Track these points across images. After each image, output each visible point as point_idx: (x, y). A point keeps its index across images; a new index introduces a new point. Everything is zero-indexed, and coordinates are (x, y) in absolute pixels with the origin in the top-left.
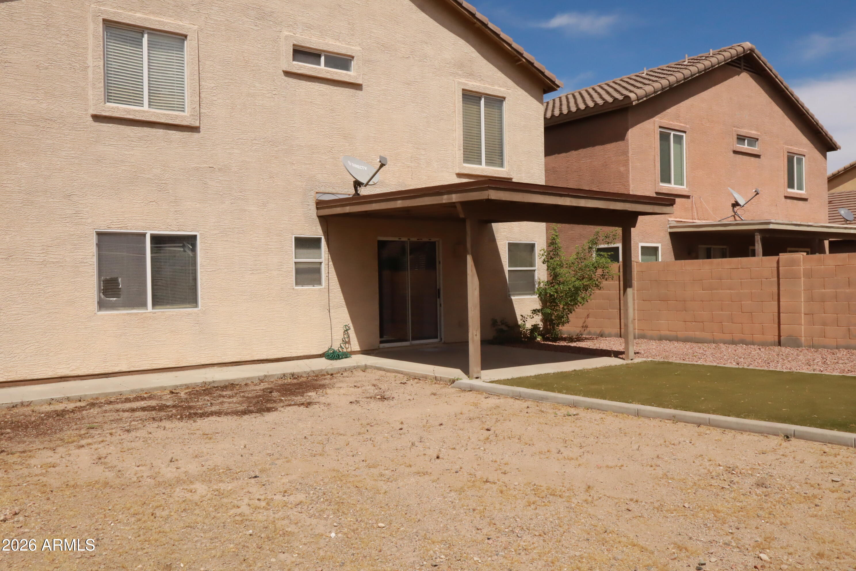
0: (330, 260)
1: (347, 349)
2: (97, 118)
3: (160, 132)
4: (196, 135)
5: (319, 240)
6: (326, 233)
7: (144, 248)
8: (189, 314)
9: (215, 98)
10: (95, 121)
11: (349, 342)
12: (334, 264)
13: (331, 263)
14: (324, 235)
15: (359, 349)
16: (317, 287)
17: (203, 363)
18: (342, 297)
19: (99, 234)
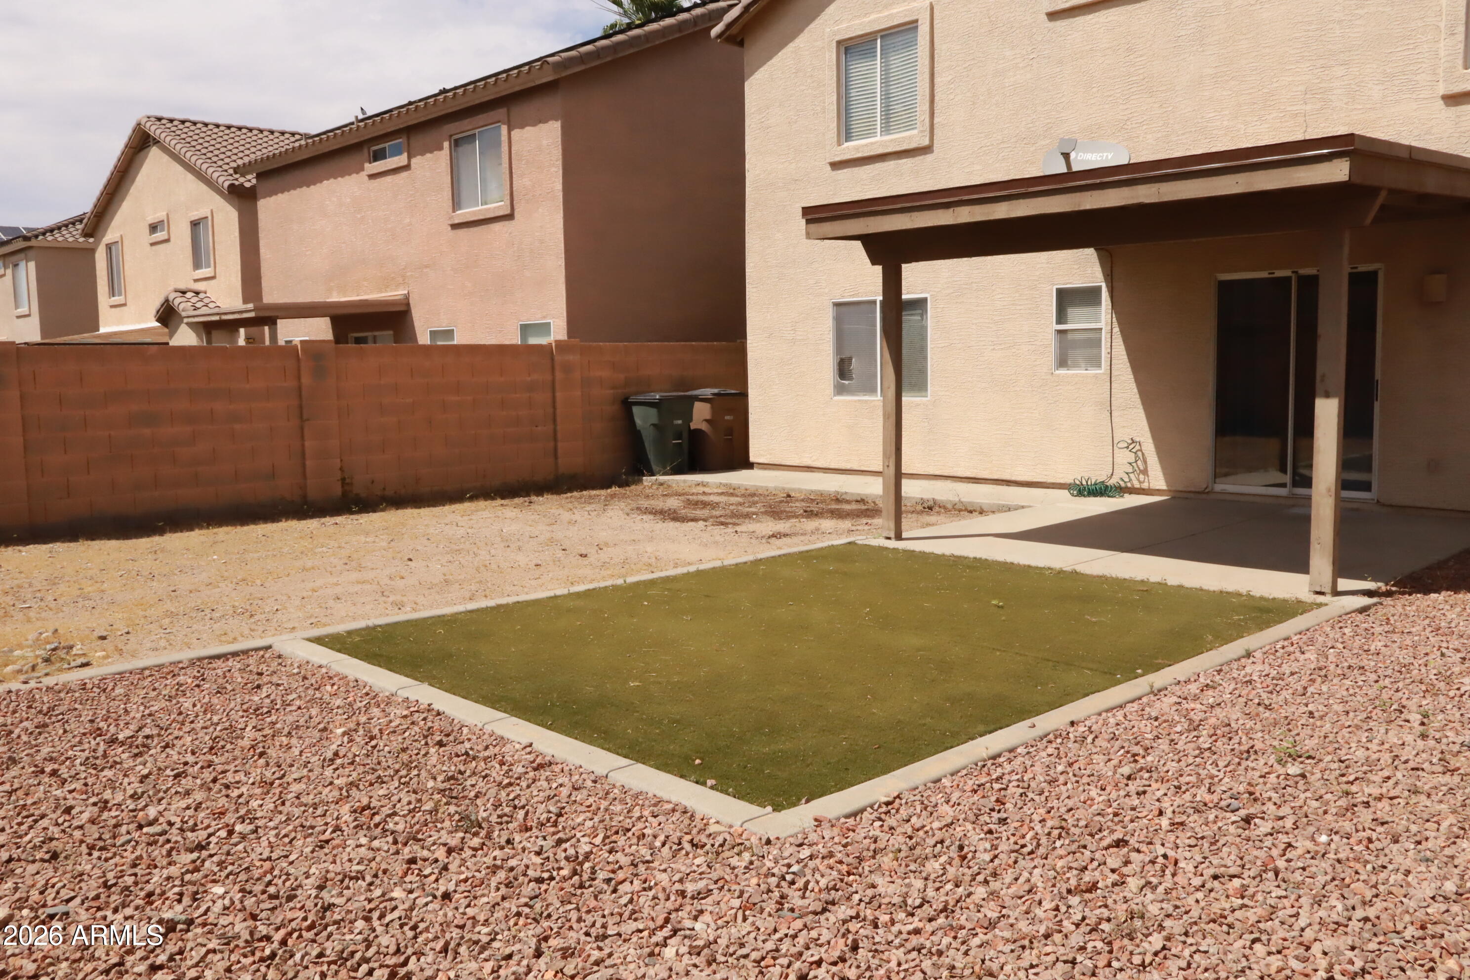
0: (1115, 324)
1: (1140, 482)
2: (836, 165)
3: (891, 165)
4: (929, 158)
5: (1096, 291)
6: (1110, 277)
7: (875, 318)
8: (918, 405)
9: (952, 97)
10: (833, 170)
11: (1145, 472)
12: (1122, 331)
13: (1116, 330)
14: (1106, 281)
15: (1165, 488)
16: (1093, 372)
17: (931, 473)
18: (1136, 390)
19: (837, 305)
